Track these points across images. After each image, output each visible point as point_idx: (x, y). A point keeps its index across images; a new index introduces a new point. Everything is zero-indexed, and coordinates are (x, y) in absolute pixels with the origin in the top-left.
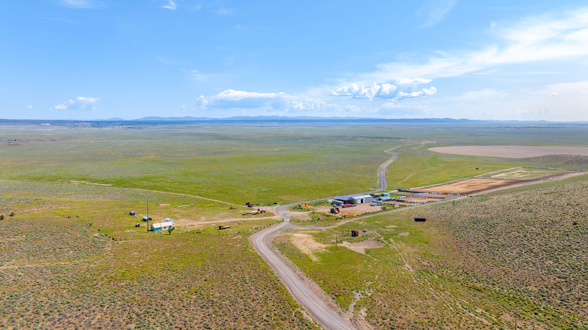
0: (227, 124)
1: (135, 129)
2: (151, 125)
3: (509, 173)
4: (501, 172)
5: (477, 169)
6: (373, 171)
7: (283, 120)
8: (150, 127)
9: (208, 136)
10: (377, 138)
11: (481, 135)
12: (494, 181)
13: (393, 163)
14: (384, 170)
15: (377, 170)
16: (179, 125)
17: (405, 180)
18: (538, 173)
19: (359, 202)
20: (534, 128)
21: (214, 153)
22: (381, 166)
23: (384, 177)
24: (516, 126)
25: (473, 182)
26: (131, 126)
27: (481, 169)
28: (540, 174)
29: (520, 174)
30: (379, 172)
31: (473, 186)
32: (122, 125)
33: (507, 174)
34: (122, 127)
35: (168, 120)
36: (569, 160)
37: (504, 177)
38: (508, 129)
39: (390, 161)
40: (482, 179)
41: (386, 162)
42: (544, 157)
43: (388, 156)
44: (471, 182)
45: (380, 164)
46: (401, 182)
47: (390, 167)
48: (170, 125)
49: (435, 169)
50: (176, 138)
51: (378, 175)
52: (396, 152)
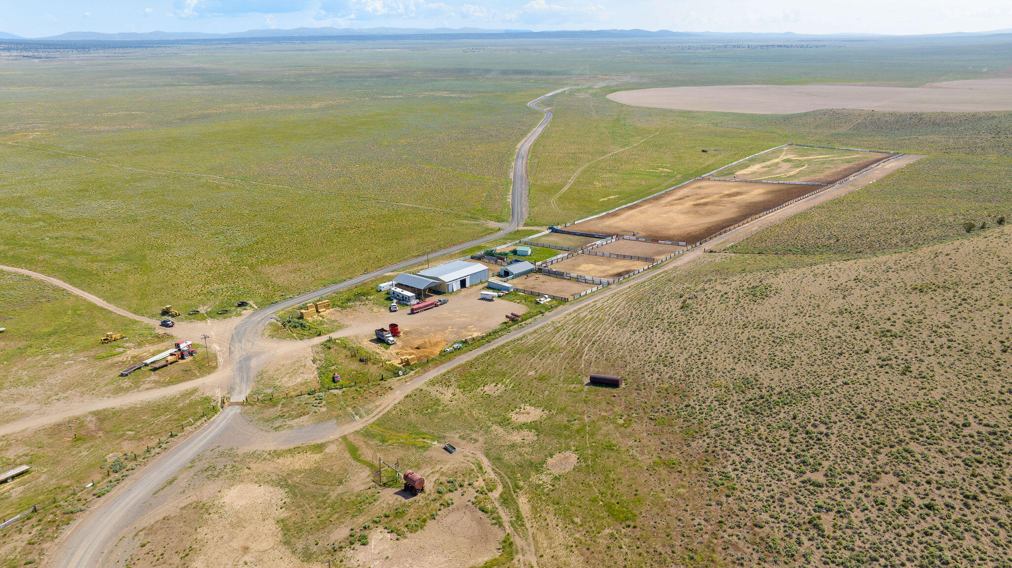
0: (235, 46)
1: (36, 61)
2: (75, 51)
3: (768, 163)
4: (753, 161)
5: (703, 151)
6: (502, 162)
7: (344, 36)
8: (73, 55)
9: (189, 75)
10: (516, 72)
11: (695, 64)
12: (744, 188)
13: (542, 136)
14: (523, 158)
15: (510, 159)
16: (137, 50)
17: (566, 188)
18: (824, 163)
19: (456, 286)
20: (780, 48)
21: (183, 120)
22: (519, 146)
23: (522, 180)
24: (750, 43)
25: (703, 192)
26: (30, 54)
27: (711, 150)
28: (826, 166)
29: (789, 165)
30: (513, 164)
31: (708, 208)
32: (9, 50)
33: (764, 164)
34: (8, 54)
35: (118, 39)
36: (859, 121)
37: (761, 174)
38: (738, 49)
39: (538, 131)
40: (719, 183)
41: (529, 135)
42: (815, 114)
43: (535, 115)
44: (699, 191)
45: (518, 141)
46: (558, 195)
47: (534, 150)
48: (117, 50)
49: (623, 152)
50: (119, 82)
51: (512, 175)
52: (549, 105)
